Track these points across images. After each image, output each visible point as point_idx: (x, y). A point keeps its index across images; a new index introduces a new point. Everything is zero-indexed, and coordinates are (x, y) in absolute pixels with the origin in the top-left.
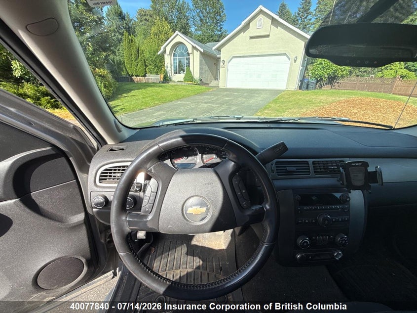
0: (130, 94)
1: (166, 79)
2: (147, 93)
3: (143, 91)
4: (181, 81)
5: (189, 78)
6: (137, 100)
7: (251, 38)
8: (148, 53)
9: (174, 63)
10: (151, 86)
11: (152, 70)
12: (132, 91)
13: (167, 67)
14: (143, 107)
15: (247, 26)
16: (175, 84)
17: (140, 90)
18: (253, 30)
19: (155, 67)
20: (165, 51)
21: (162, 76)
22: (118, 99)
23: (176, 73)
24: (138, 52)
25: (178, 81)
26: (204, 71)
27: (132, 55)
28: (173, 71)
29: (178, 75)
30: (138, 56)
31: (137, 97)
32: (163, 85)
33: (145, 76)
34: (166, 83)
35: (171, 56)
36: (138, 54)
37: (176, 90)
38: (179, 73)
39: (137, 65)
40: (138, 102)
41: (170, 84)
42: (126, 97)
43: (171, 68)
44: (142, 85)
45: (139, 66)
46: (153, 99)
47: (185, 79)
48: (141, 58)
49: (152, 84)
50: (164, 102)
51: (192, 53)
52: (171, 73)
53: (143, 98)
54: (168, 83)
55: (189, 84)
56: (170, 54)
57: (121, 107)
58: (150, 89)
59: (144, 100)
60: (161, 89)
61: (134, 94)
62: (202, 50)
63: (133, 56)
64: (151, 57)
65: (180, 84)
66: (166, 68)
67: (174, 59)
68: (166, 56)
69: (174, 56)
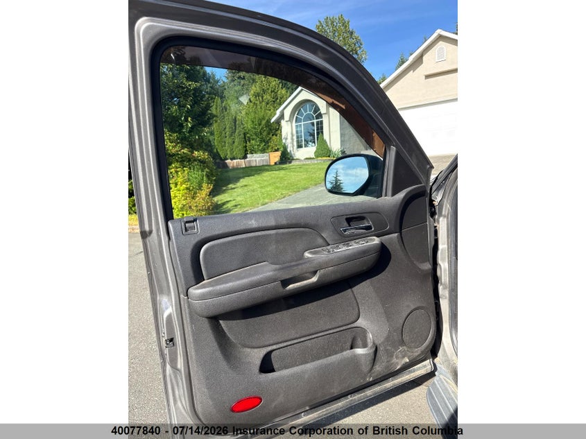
0: (238, 184)
1: (286, 158)
2: (265, 181)
3: (257, 177)
4: (310, 158)
5: (324, 151)
6: (253, 191)
7: (428, 77)
8: (250, 123)
9: (297, 132)
10: (267, 170)
11: (256, 147)
12: (241, 180)
13: (286, 139)
14: (266, 201)
15: (419, 60)
16: (302, 163)
17: (252, 177)
18: (429, 65)
19: (261, 142)
20: (282, 116)
21: (279, 154)
22: (224, 192)
23: (300, 146)
24: (235, 123)
25: (307, 159)
26: (346, 138)
27: (225, 129)
28: (295, 144)
29: (303, 150)
30: (235, 129)
31: (251, 188)
32: (284, 166)
33: (245, 157)
34: (285, 163)
35: (292, 123)
36: (235, 127)
37: (307, 171)
38: (306, 146)
39: (234, 142)
40: (255, 193)
41: (292, 164)
42: (234, 188)
43: (292, 139)
44: (252, 170)
45: (236, 144)
46: (278, 188)
47: (318, 155)
48: (240, 131)
49: (266, 167)
50: (295, 190)
51: (327, 113)
52: (291, 147)
53: (261, 187)
54: (290, 163)
55: (324, 161)
56: (290, 120)
57: (233, 203)
58: (267, 174)
59: (263, 190)
60: (283, 172)
61: (245, 183)
62: (344, 107)
63: (227, 130)
64: (255, 128)
65: (309, 162)
66: (284, 141)
67: (297, 126)
68: (283, 123)
69: (296, 121)
